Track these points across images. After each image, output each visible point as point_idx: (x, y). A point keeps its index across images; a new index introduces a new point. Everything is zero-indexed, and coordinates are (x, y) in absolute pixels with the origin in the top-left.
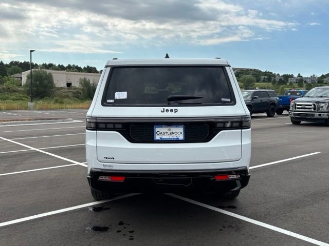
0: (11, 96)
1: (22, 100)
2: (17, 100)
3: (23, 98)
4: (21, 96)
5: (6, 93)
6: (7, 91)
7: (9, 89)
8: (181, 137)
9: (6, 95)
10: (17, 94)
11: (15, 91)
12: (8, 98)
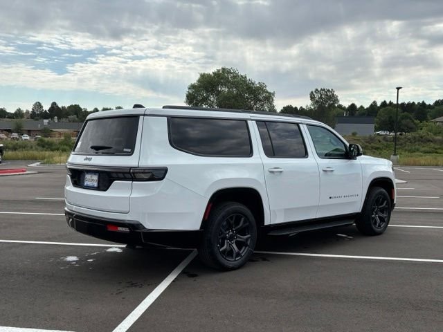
0: (423, 147)
1: (437, 153)
2: (430, 152)
3: (440, 151)
4: (437, 147)
5: (417, 143)
6: (419, 140)
7: (422, 137)
8: (96, 185)
9: (417, 147)
10: (432, 145)
11: (429, 141)
12: (418, 150)
